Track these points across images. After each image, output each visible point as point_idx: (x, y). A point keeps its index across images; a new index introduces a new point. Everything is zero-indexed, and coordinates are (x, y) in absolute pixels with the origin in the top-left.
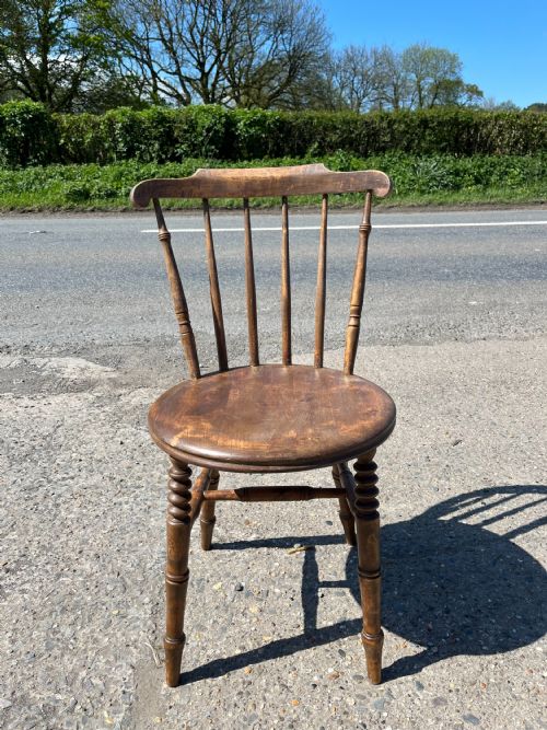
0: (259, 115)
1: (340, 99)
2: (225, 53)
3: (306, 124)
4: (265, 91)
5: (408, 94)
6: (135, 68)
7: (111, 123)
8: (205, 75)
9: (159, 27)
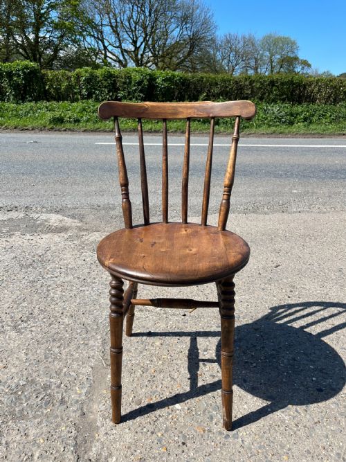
0: (170, 75)
1: (221, 66)
2: (150, 35)
3: (198, 81)
4: (175, 59)
5: (264, 65)
6: (93, 43)
7: (78, 77)
8: (137, 49)
9: (109, 18)
